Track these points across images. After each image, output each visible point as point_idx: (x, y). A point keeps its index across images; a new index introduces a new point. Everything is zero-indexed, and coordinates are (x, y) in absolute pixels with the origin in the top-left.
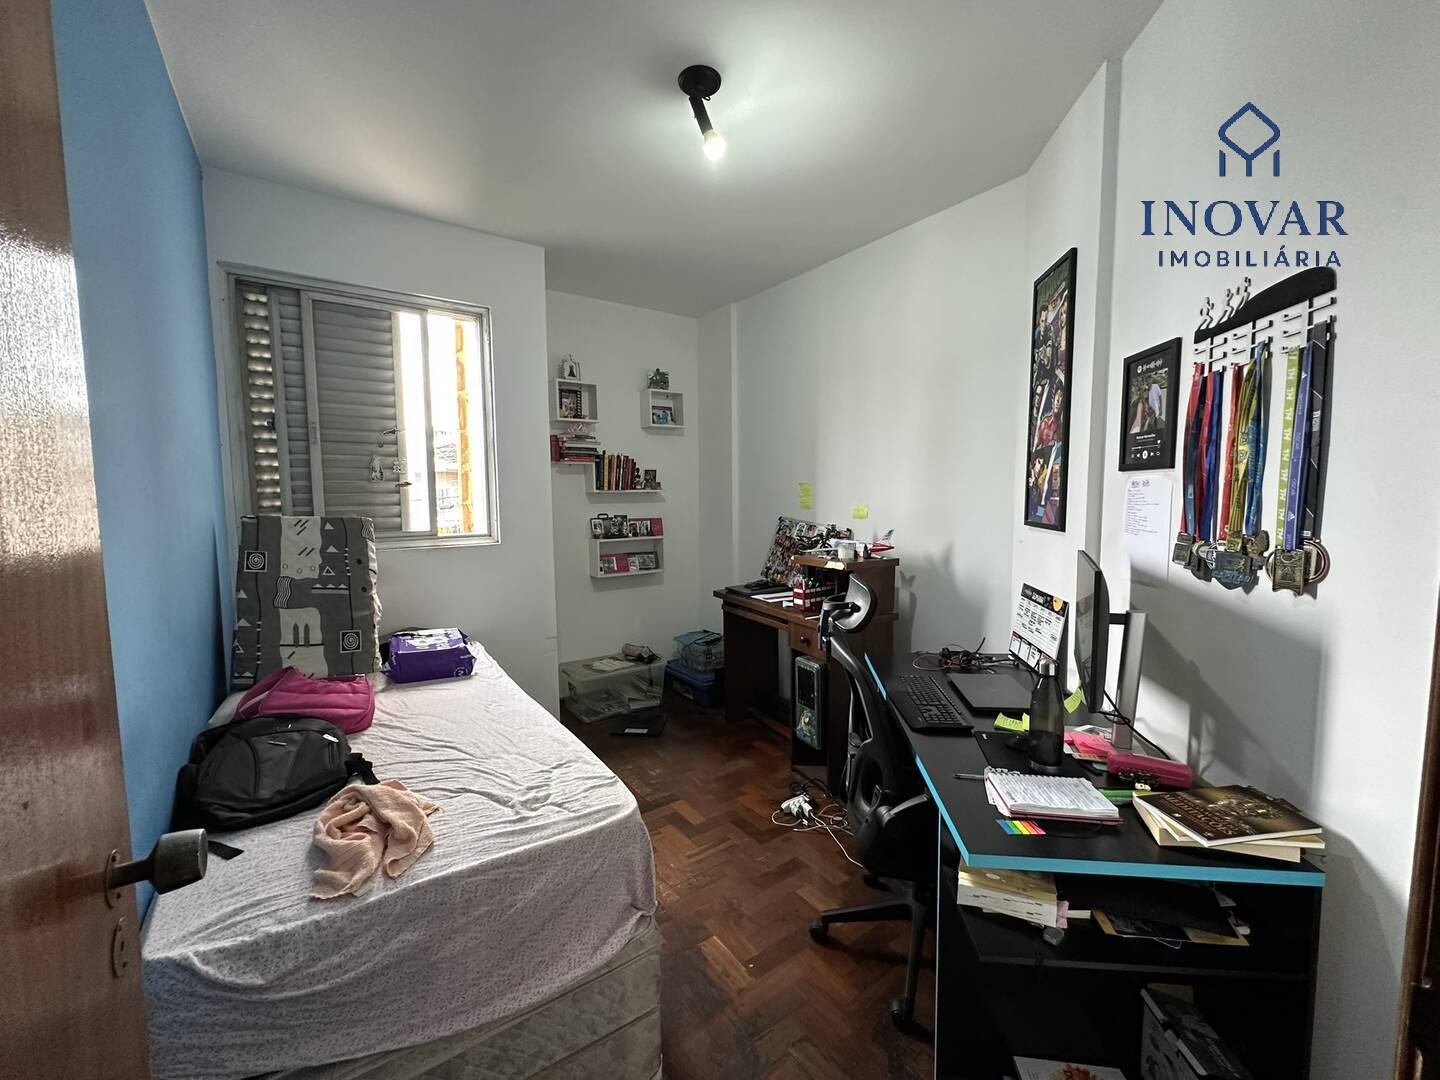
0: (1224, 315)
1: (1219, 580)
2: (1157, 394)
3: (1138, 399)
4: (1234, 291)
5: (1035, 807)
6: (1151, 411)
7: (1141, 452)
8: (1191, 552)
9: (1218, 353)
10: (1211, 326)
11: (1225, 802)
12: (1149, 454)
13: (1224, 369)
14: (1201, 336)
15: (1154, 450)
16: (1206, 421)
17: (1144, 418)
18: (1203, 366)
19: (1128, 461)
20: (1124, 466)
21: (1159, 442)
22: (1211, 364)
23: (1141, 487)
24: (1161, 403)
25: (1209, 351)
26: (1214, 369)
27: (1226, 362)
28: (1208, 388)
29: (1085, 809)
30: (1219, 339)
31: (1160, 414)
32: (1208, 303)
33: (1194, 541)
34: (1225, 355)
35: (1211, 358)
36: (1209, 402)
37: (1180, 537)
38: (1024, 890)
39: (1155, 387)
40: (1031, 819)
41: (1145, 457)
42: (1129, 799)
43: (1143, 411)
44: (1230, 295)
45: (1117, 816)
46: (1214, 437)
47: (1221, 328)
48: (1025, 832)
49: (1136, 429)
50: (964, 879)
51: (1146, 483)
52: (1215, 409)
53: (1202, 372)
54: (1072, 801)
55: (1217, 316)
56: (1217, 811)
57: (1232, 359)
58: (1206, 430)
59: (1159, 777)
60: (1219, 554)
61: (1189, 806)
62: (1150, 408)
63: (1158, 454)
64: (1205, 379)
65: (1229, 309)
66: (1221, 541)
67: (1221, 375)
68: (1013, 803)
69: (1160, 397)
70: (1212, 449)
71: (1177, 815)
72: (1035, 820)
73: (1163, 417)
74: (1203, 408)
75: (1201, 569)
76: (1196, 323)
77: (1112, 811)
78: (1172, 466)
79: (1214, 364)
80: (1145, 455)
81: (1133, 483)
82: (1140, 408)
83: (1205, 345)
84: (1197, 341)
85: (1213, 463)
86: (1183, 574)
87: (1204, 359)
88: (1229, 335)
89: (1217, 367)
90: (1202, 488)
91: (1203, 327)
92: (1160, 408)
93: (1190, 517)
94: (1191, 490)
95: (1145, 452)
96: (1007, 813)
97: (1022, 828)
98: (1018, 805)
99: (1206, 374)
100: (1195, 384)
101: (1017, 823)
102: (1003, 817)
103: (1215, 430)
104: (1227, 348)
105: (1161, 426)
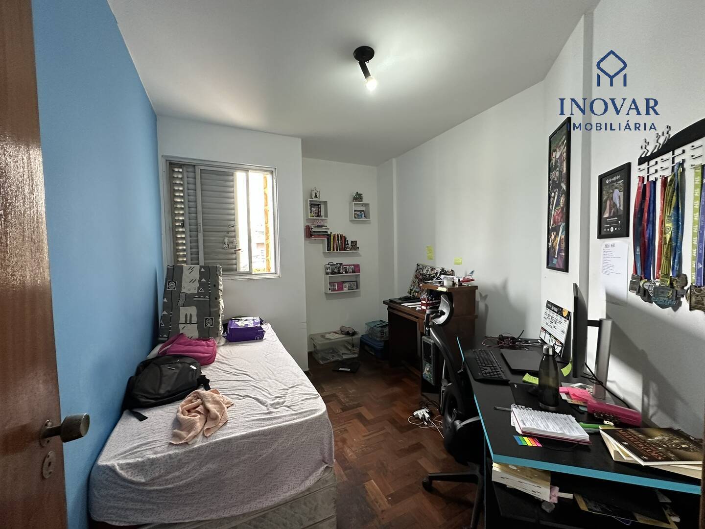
0: (655, 148)
1: (656, 303)
2: (618, 196)
3: (607, 198)
4: (660, 134)
5: (537, 430)
6: (615, 205)
7: (610, 228)
8: (640, 286)
9: (652, 170)
10: (647, 155)
11: (660, 438)
12: (614, 229)
13: (656, 179)
14: (642, 161)
15: (617, 227)
16: (646, 209)
17: (610, 209)
18: (644, 178)
19: (603, 233)
20: (601, 236)
21: (619, 222)
22: (648, 177)
23: (610, 248)
24: (620, 200)
25: (646, 170)
26: (650, 179)
27: (657, 175)
28: (647, 190)
29: (568, 434)
30: (652, 162)
31: (620, 206)
32: (646, 142)
33: (641, 279)
34: (656, 171)
35: (648, 173)
36: (647, 199)
37: (633, 277)
38: (531, 478)
39: (616, 191)
40: (534, 437)
41: (612, 231)
42: (597, 430)
43: (610, 205)
44: (658, 137)
45: (588, 440)
46: (651, 219)
47: (654, 156)
48: (530, 444)
49: (606, 215)
50: (496, 467)
51: (613, 246)
52: (651, 202)
53: (643, 181)
54: (561, 429)
55: (651, 149)
56: (653, 444)
57: (661, 173)
58: (646, 215)
59: (619, 418)
60: (656, 288)
61: (635, 439)
62: (614, 203)
63: (619, 229)
64: (645, 186)
65: (658, 145)
66: (657, 280)
67: (654, 183)
68: (524, 426)
69: (619, 197)
70: (650, 226)
71: (625, 443)
72: (537, 438)
73: (622, 208)
74: (644, 202)
75: (645, 295)
76: (639, 153)
77: (585, 436)
78: (628, 235)
79: (650, 177)
80: (612, 229)
81: (606, 246)
82: (608, 202)
83: (645, 166)
84: (639, 164)
85: (651, 233)
86: (635, 298)
87: (644, 174)
88: (658, 159)
89: (652, 178)
90: (645, 248)
91: (643, 156)
92: (620, 203)
93: (639, 265)
94: (638, 250)
95: (612, 228)
96: (520, 432)
97: (528, 442)
98: (527, 428)
99: (645, 183)
100: (639, 189)
101: (526, 438)
102: (518, 434)
103: (651, 215)
104: (658, 167)
105: (621, 213)
